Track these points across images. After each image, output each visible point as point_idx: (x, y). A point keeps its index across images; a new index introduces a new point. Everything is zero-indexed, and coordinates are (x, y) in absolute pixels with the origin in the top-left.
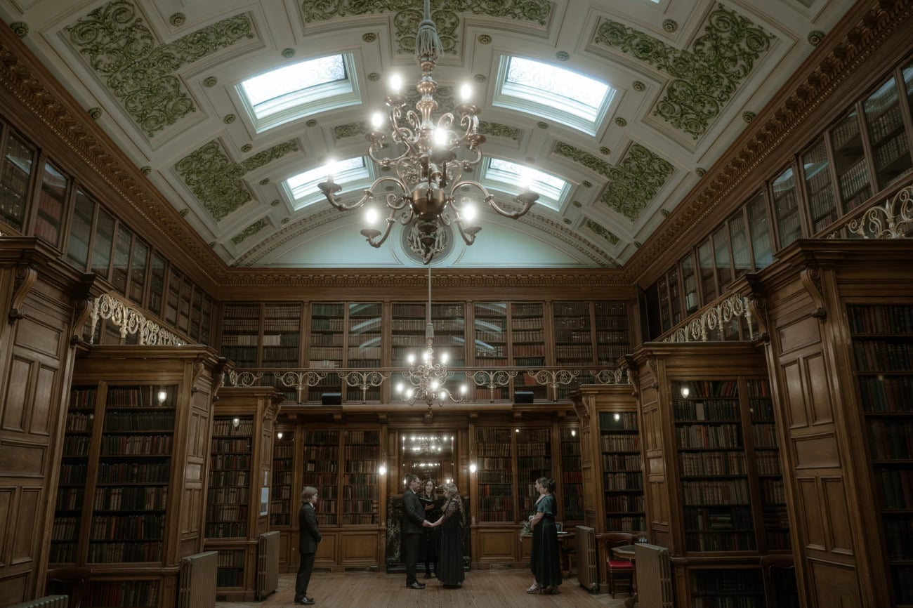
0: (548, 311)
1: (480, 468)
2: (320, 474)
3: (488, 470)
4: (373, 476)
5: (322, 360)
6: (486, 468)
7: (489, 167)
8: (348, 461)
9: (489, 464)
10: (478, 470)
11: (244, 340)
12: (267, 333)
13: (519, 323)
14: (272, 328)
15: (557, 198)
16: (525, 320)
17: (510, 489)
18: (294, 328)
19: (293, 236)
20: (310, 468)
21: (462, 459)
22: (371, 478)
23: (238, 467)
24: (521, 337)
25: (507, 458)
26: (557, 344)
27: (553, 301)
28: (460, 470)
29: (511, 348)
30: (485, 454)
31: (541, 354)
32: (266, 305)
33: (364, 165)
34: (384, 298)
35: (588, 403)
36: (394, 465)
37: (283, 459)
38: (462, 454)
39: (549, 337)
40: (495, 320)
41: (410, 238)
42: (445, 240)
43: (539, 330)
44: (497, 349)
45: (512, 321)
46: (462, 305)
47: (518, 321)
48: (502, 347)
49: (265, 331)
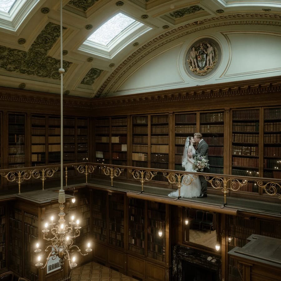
2: (137, 224)
5: (138, 153)
8: (150, 219)
9: (238, 243)
11: (104, 140)
13: (272, 126)
14: (115, 132)
16: (278, 123)
18: (125, 132)
20: (132, 219)
24: (273, 140)
29: (262, 150)
30: (234, 234)
34: (169, 110)
40: (249, 124)
41: (190, 61)
44: (251, 149)
45: (264, 125)
46: (223, 112)
47: (270, 125)
48: (255, 148)
49: (112, 134)
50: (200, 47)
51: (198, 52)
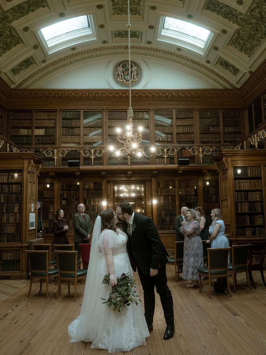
0: (196, 115)
1: (158, 202)
2: (70, 206)
3: (163, 203)
4: (99, 206)
5: (69, 143)
6: (162, 202)
7: (163, 28)
8: (85, 199)
9: (164, 199)
10: (158, 203)
11: (24, 132)
12: (36, 128)
13: (180, 121)
14: (39, 125)
15: (203, 47)
16: (183, 120)
17: (175, 213)
18: (52, 125)
19: (50, 72)
20: (64, 202)
21: (148, 197)
22: (98, 208)
23: (14, 201)
24: (181, 130)
25: (173, 196)
26: (201, 133)
27: (199, 109)
28: (147, 203)
29: (176, 136)
30: (161, 194)
31: (192, 139)
32: (36, 112)
33: (89, 26)
34: (103, 107)
35: (226, 161)
36: (111, 201)
37: (48, 198)
38: (148, 195)
39: (197, 130)
41: (118, 74)
42: (137, 74)
43: (191, 125)
44: (168, 136)
45: (176, 121)
46: (148, 111)
47: (179, 121)
48: (170, 135)
49: (35, 127)
50: (126, 65)
51: (125, 68)
